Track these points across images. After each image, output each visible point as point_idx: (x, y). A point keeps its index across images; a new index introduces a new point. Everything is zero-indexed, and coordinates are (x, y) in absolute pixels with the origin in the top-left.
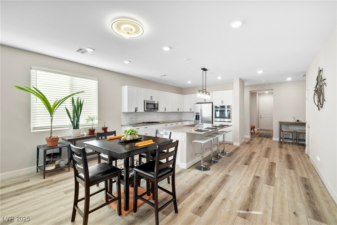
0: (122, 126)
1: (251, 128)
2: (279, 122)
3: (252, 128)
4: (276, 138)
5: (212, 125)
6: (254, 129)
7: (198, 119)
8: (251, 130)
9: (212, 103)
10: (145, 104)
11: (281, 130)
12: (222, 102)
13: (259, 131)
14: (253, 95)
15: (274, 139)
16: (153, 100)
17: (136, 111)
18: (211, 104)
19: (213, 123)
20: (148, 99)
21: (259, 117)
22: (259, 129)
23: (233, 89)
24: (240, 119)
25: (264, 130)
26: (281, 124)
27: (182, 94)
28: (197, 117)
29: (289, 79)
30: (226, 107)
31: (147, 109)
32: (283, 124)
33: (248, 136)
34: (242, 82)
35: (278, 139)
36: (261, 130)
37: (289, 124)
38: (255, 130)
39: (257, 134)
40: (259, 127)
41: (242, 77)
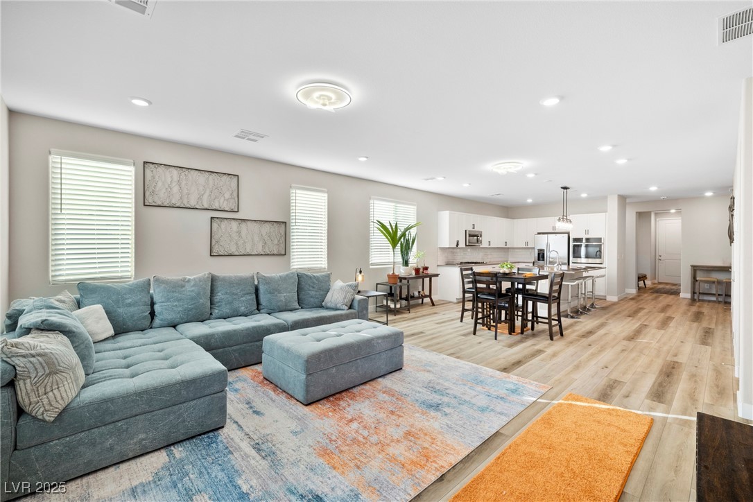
0: (438, 266)
1: (639, 278)
2: (692, 266)
3: (642, 278)
4: (686, 294)
5: (569, 267)
6: (646, 281)
7: (541, 259)
8: (639, 281)
9: (568, 233)
10: (468, 236)
11: (694, 280)
12: (587, 232)
13: (655, 286)
14: (643, 216)
15: (682, 295)
16: (476, 229)
17: (457, 245)
18: (567, 235)
19: (569, 264)
20: (470, 228)
21: (656, 260)
22: (656, 282)
23: (606, 212)
24: (618, 260)
25: (667, 284)
26: (695, 269)
27: (507, 217)
28: (541, 255)
29: (709, 194)
30: (584, 241)
31: (469, 242)
32: (701, 270)
33: (633, 291)
34: (623, 199)
35: (689, 296)
36: (660, 283)
37: (710, 269)
38: (648, 283)
39: (651, 289)
40: (655, 279)
41: (622, 193)
